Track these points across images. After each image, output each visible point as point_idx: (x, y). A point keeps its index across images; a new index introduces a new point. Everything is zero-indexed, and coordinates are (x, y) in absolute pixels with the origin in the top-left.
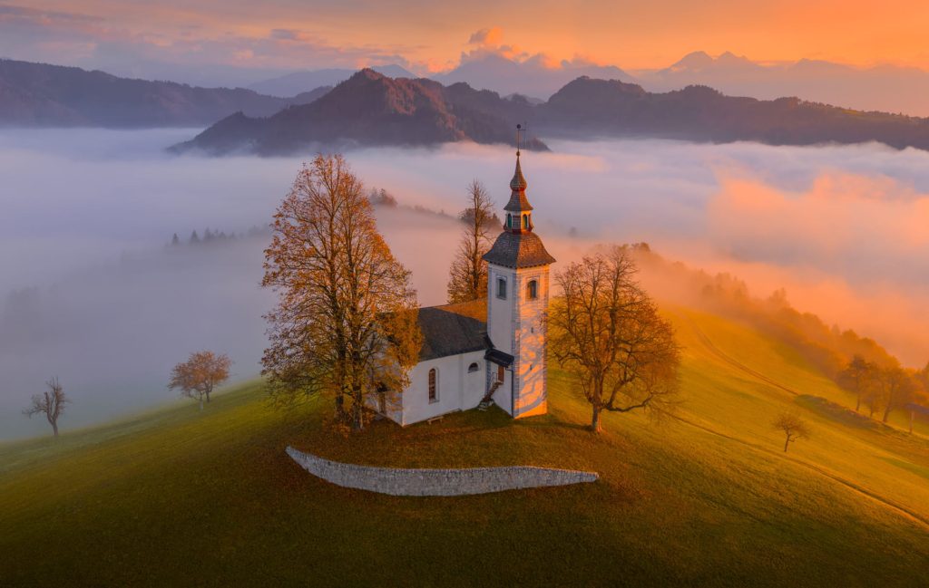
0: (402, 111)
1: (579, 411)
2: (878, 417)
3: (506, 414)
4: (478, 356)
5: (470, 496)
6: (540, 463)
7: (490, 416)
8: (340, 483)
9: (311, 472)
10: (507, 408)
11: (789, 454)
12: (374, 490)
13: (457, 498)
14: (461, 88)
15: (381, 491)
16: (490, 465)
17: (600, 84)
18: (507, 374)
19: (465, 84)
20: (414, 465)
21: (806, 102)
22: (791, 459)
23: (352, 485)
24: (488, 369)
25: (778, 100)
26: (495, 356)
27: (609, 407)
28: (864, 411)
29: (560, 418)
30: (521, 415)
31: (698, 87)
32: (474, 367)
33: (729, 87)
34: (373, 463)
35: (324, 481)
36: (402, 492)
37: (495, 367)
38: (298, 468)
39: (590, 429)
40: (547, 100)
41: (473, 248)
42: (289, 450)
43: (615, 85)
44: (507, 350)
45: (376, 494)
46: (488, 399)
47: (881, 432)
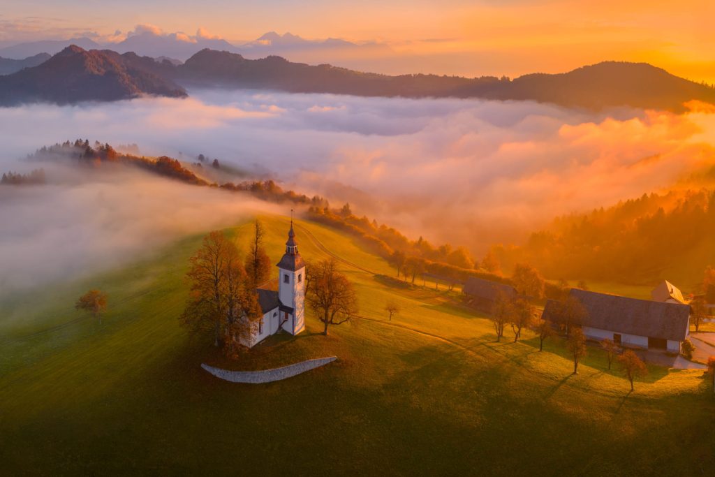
0: (96, 72)
1: (319, 327)
2: (409, 280)
3: (290, 334)
4: (276, 310)
5: (289, 378)
6: (314, 357)
7: (282, 336)
8: (233, 381)
9: (218, 376)
10: (291, 332)
11: (393, 321)
12: (249, 382)
13: (284, 380)
14: (129, 55)
15: (252, 382)
16: (296, 362)
17: (216, 53)
18: (290, 316)
19: (133, 52)
20: (264, 368)
21: (335, 67)
22: (395, 325)
23: (239, 381)
24: (280, 315)
25: (320, 66)
26: (283, 308)
27: (331, 322)
28: (402, 278)
29: (312, 332)
30: (297, 333)
31: (274, 57)
32: (275, 315)
33: (293, 57)
34: (247, 370)
35: (225, 380)
36: (262, 381)
37: (283, 313)
38: (211, 375)
39: (324, 334)
40: (184, 62)
41: (255, 248)
42: (203, 366)
43: (225, 54)
44: (290, 305)
45: (251, 384)
46: (280, 327)
47: (413, 288)
